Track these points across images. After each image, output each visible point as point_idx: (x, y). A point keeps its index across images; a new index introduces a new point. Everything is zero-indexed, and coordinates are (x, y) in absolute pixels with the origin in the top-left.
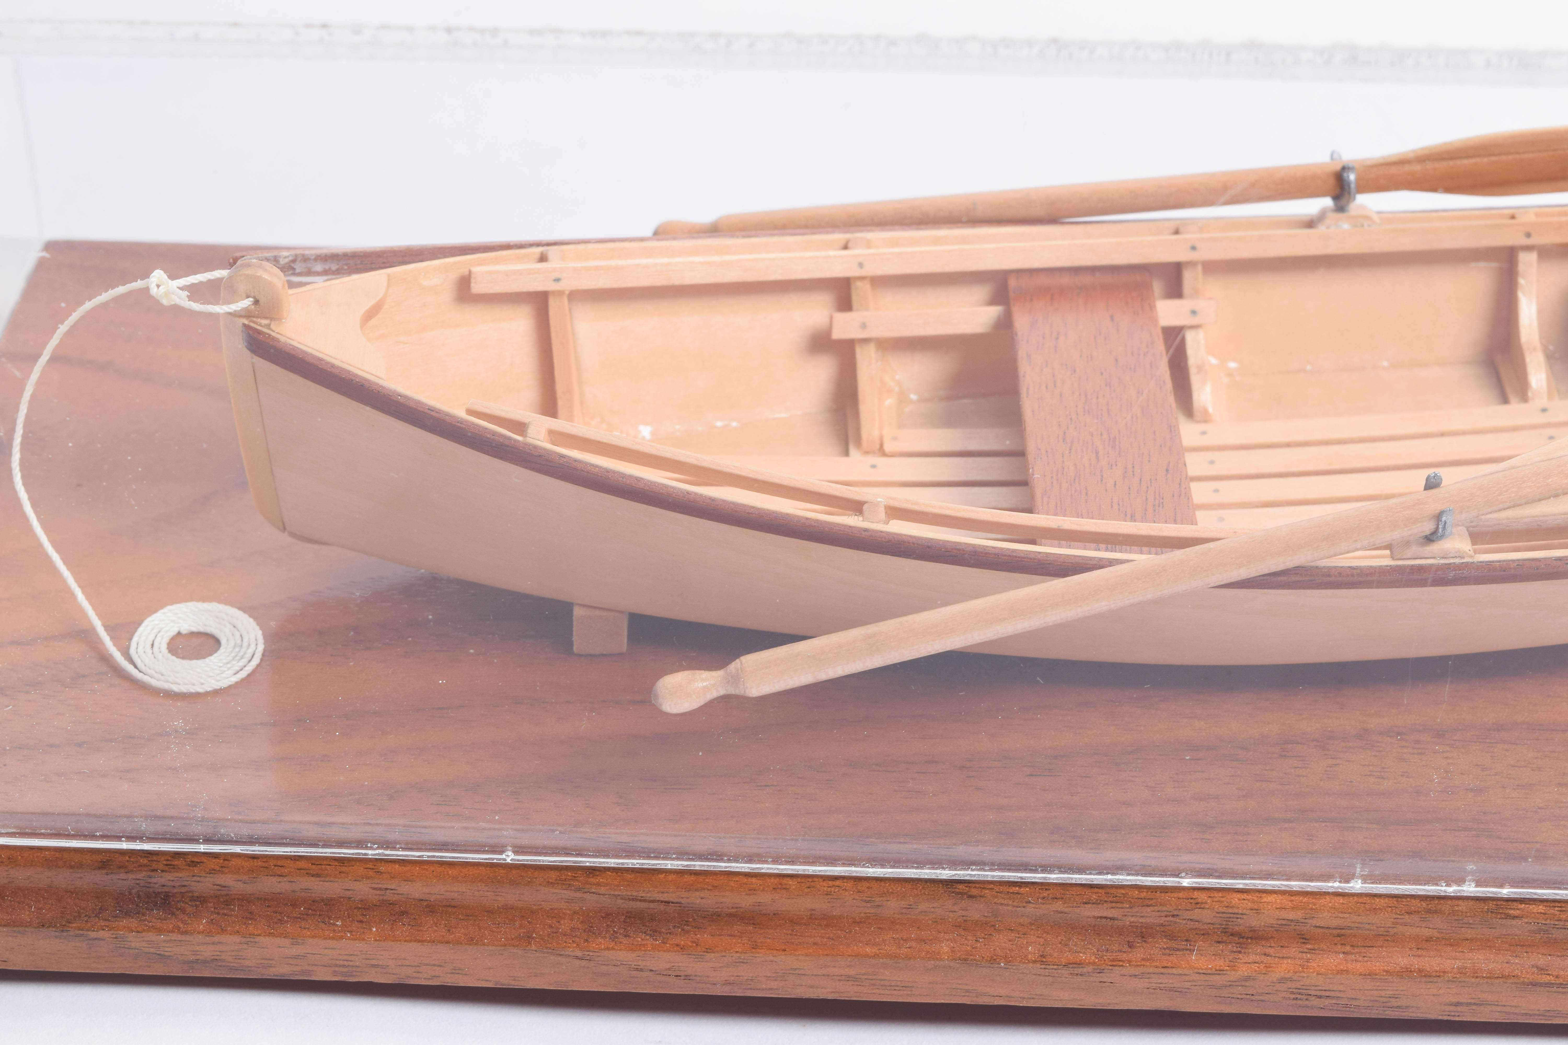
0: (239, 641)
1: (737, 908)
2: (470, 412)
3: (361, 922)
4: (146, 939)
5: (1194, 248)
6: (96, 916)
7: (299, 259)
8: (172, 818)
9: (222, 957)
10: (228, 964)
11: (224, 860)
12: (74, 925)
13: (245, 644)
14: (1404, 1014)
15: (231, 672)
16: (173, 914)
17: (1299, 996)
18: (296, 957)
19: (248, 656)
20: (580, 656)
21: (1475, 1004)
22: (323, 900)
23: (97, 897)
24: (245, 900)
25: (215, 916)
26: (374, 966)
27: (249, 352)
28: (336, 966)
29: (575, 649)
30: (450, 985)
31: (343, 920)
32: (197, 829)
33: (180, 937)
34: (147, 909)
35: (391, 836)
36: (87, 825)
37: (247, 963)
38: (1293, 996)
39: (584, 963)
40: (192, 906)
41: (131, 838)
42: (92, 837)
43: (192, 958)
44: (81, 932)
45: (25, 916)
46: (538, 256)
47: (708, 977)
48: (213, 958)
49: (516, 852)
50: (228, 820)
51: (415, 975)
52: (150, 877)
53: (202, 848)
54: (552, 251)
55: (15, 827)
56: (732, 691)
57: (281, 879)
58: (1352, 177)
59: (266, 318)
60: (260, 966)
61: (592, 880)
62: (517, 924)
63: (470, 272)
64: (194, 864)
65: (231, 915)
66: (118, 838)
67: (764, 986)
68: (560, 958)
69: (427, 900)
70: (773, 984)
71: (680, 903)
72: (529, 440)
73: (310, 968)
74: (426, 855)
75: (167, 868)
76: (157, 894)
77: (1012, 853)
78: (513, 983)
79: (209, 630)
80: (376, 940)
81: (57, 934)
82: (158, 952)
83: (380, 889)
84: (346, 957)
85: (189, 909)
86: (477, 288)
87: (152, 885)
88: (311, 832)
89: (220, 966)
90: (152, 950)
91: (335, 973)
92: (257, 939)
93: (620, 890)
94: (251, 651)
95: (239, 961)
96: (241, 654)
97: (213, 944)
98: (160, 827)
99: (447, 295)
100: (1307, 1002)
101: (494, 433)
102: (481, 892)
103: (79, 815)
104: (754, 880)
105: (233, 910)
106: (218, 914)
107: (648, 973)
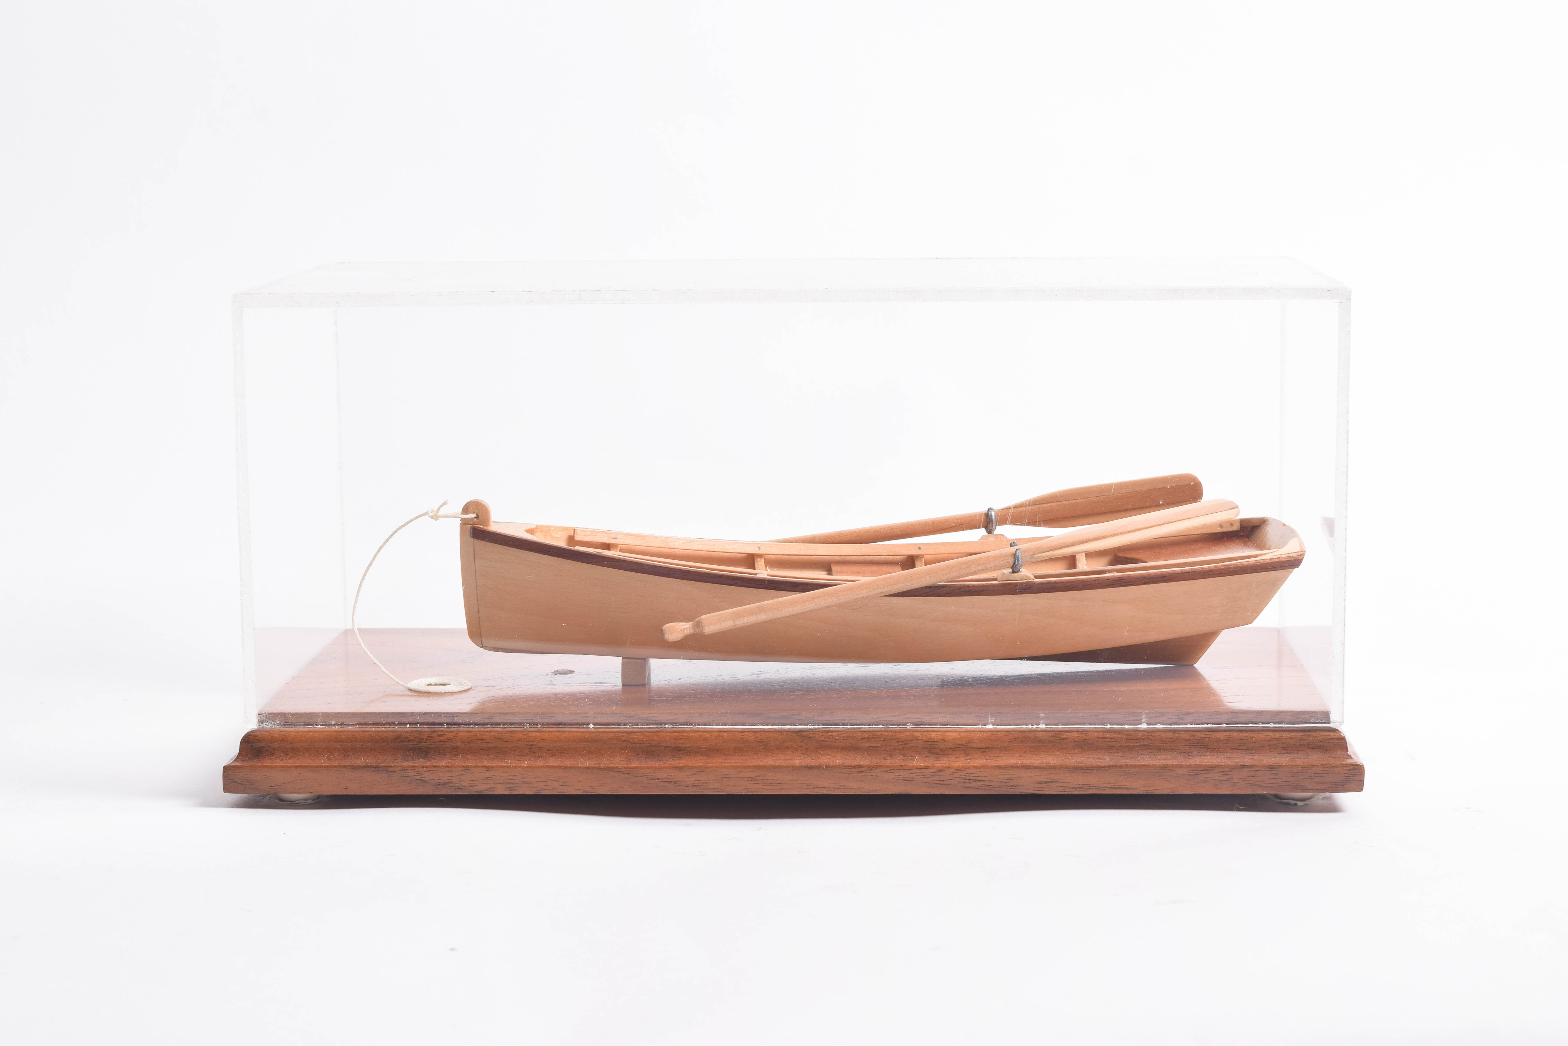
1: (699, 747)
4: (416, 771)
5: (920, 549)
6: (393, 761)
9: (453, 781)
10: (455, 785)
11: (456, 733)
12: (382, 765)
13: (463, 683)
14: (1017, 790)
17: (966, 781)
18: (487, 779)
19: (464, 686)
21: (1049, 782)
22: (502, 751)
23: (394, 754)
24: (464, 753)
26: (525, 782)
27: (472, 538)
28: (507, 783)
30: (561, 793)
32: (443, 719)
34: (417, 759)
36: (391, 719)
37: (464, 784)
38: (963, 781)
39: (626, 776)
40: (439, 756)
43: (438, 781)
44: (386, 768)
47: (685, 781)
48: (448, 781)
49: (593, 725)
51: (545, 787)
52: (420, 743)
56: (697, 630)
57: (482, 742)
58: (993, 513)
59: (481, 525)
60: (470, 785)
61: (630, 737)
62: (594, 760)
64: (441, 736)
67: (712, 787)
69: (551, 750)
71: (672, 747)
73: (494, 786)
75: (428, 738)
76: (423, 750)
77: (827, 717)
78: (592, 791)
79: (444, 682)
80: (527, 767)
82: (422, 779)
84: (511, 778)
85: (438, 758)
87: (421, 747)
88: (498, 719)
89: (451, 786)
90: (419, 778)
91: (507, 789)
93: (644, 741)
95: (461, 782)
96: (461, 685)
98: (426, 718)
100: (970, 785)
101: (586, 552)
102: (578, 745)
105: (459, 757)
107: (657, 781)
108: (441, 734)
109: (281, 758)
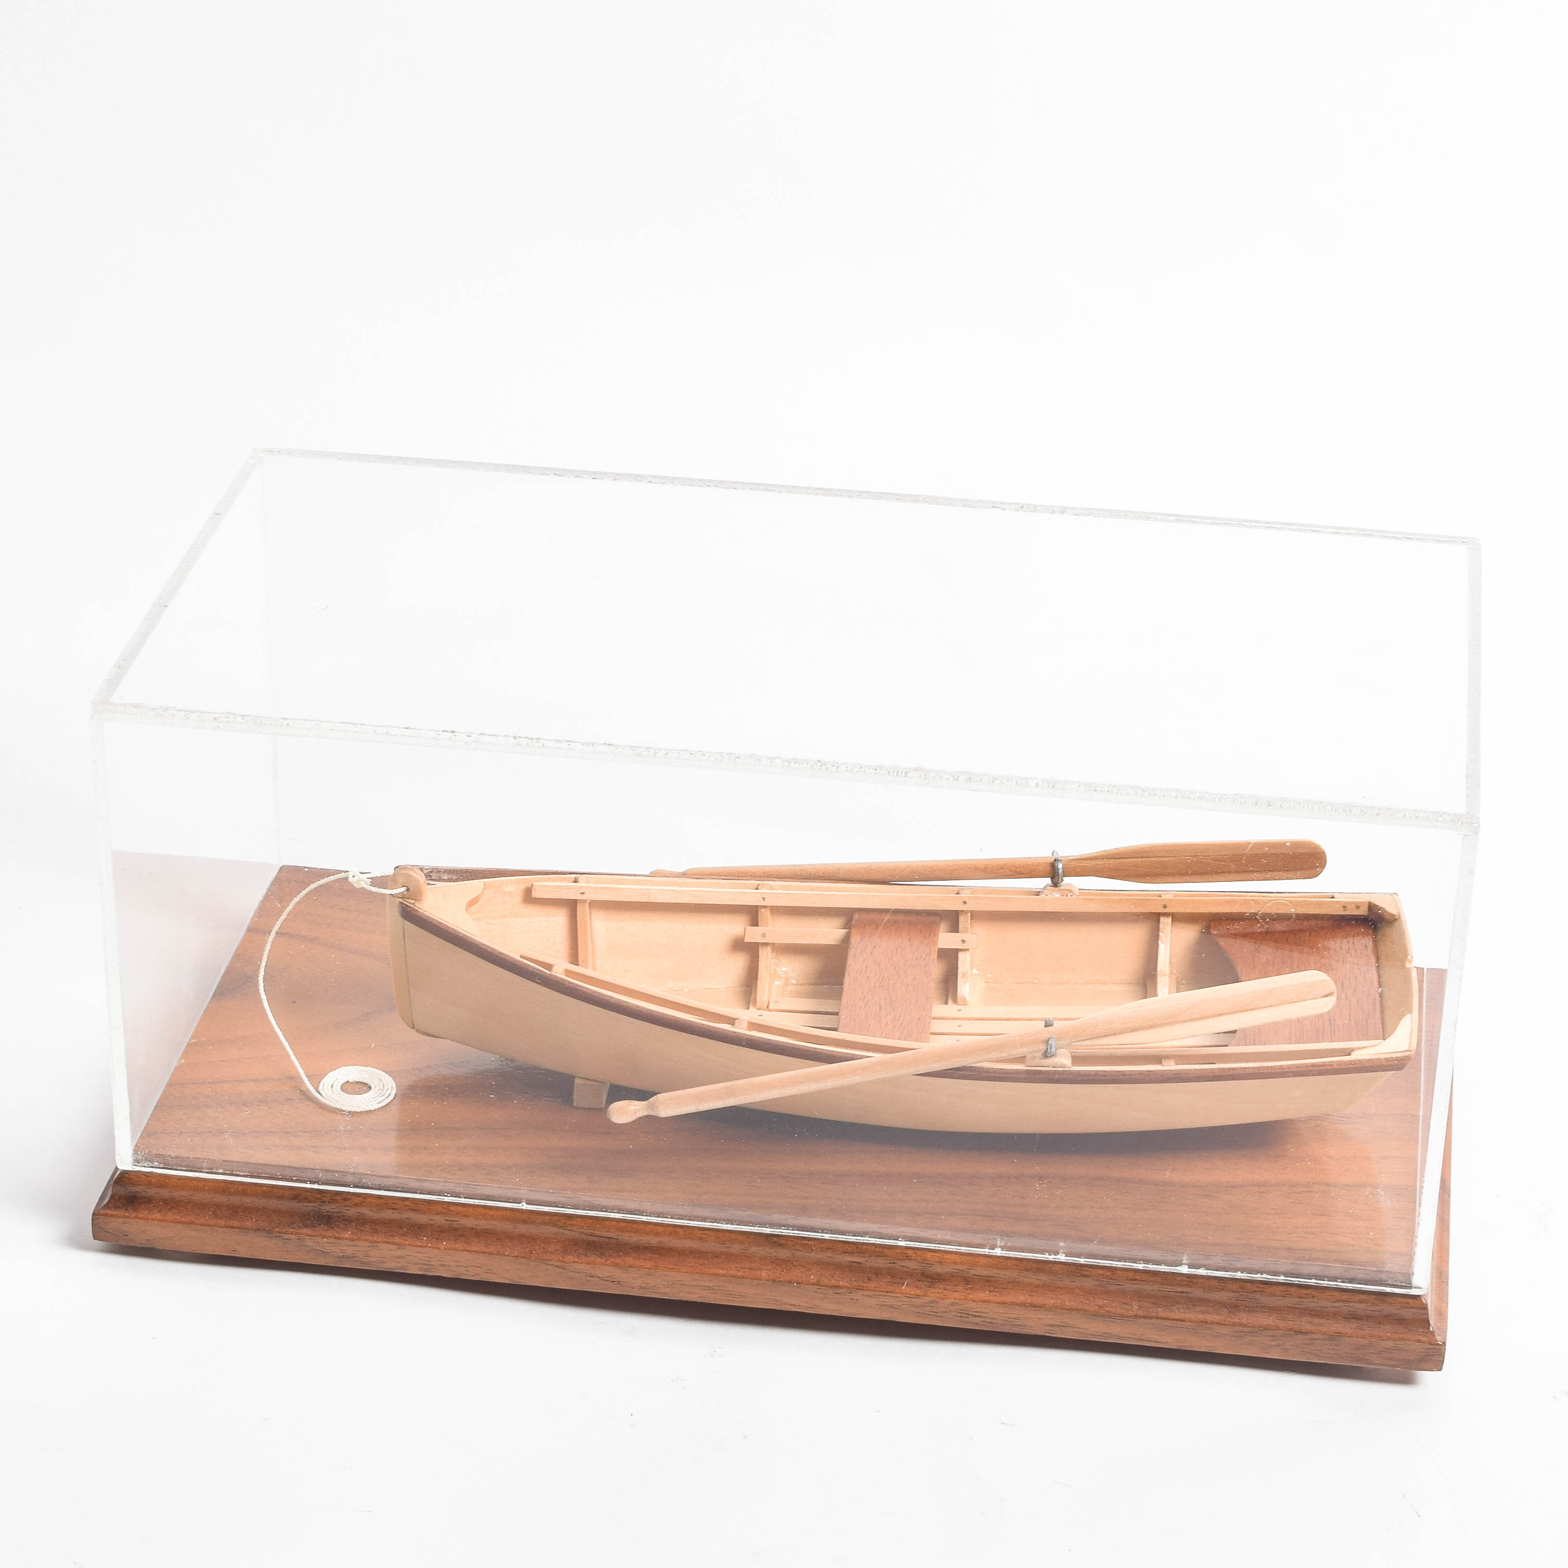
0: (382, 1088)
1: (649, 1244)
2: (521, 957)
3: (437, 1239)
4: (315, 1241)
5: (965, 903)
6: (289, 1226)
7: (435, 871)
8: (337, 1171)
9: (358, 1255)
10: (361, 1260)
11: (364, 1198)
12: (276, 1230)
13: (385, 1089)
14: (1023, 1330)
15: (375, 1102)
16: (332, 1228)
17: (963, 1315)
18: (399, 1257)
19: (387, 1095)
20: (577, 1108)
21: (1063, 1326)
22: (417, 1225)
23: (290, 1216)
24: (373, 1222)
25: (356, 1230)
26: (442, 1266)
27: (401, 918)
28: (422, 1264)
29: (575, 1104)
30: (484, 1280)
31: (427, 1238)
32: (350, 1179)
33: (335, 1241)
34: (318, 1224)
35: (458, 1190)
36: (288, 1173)
37: (371, 1259)
38: (959, 1315)
39: (561, 1270)
40: (344, 1224)
41: (312, 1182)
42: (292, 1181)
43: (341, 1254)
44: (279, 1234)
45: (249, 1224)
46: (573, 879)
47: (630, 1283)
48: (352, 1255)
49: (528, 1203)
50: (368, 1174)
52: (321, 1205)
53: (352, 1190)
54: (581, 877)
55: (248, 1172)
56: (652, 1114)
57: (394, 1211)
58: (1060, 866)
59: (412, 899)
60: (379, 1262)
61: (569, 1222)
62: (525, 1246)
63: (532, 885)
64: (346, 1199)
65: (365, 1231)
66: (305, 1182)
67: (662, 1291)
68: (547, 1266)
69: (475, 1229)
70: (667, 1290)
71: (617, 1239)
72: (553, 973)
74: (477, 1202)
75: (331, 1201)
76: (324, 1216)
77: (804, 1221)
79: (364, 1081)
80: (445, 1249)
81: (266, 1235)
82: (322, 1250)
83: (450, 1221)
84: (427, 1259)
85: (342, 1226)
86: (535, 894)
87: (322, 1211)
88: (413, 1184)
89: (356, 1261)
90: (318, 1249)
91: (420, 1269)
92: (378, 1245)
93: (584, 1229)
94: (388, 1093)
95: (368, 1259)
96: (382, 1094)
97: (354, 1246)
98: (329, 1176)
99: (518, 898)
100: (968, 1319)
101: (534, 968)
102: (506, 1226)
103: (285, 1166)
104: (660, 1228)
105: (366, 1228)
106: (358, 1229)
107: (597, 1279)
108: (346, 1198)
109: (159, 1208)
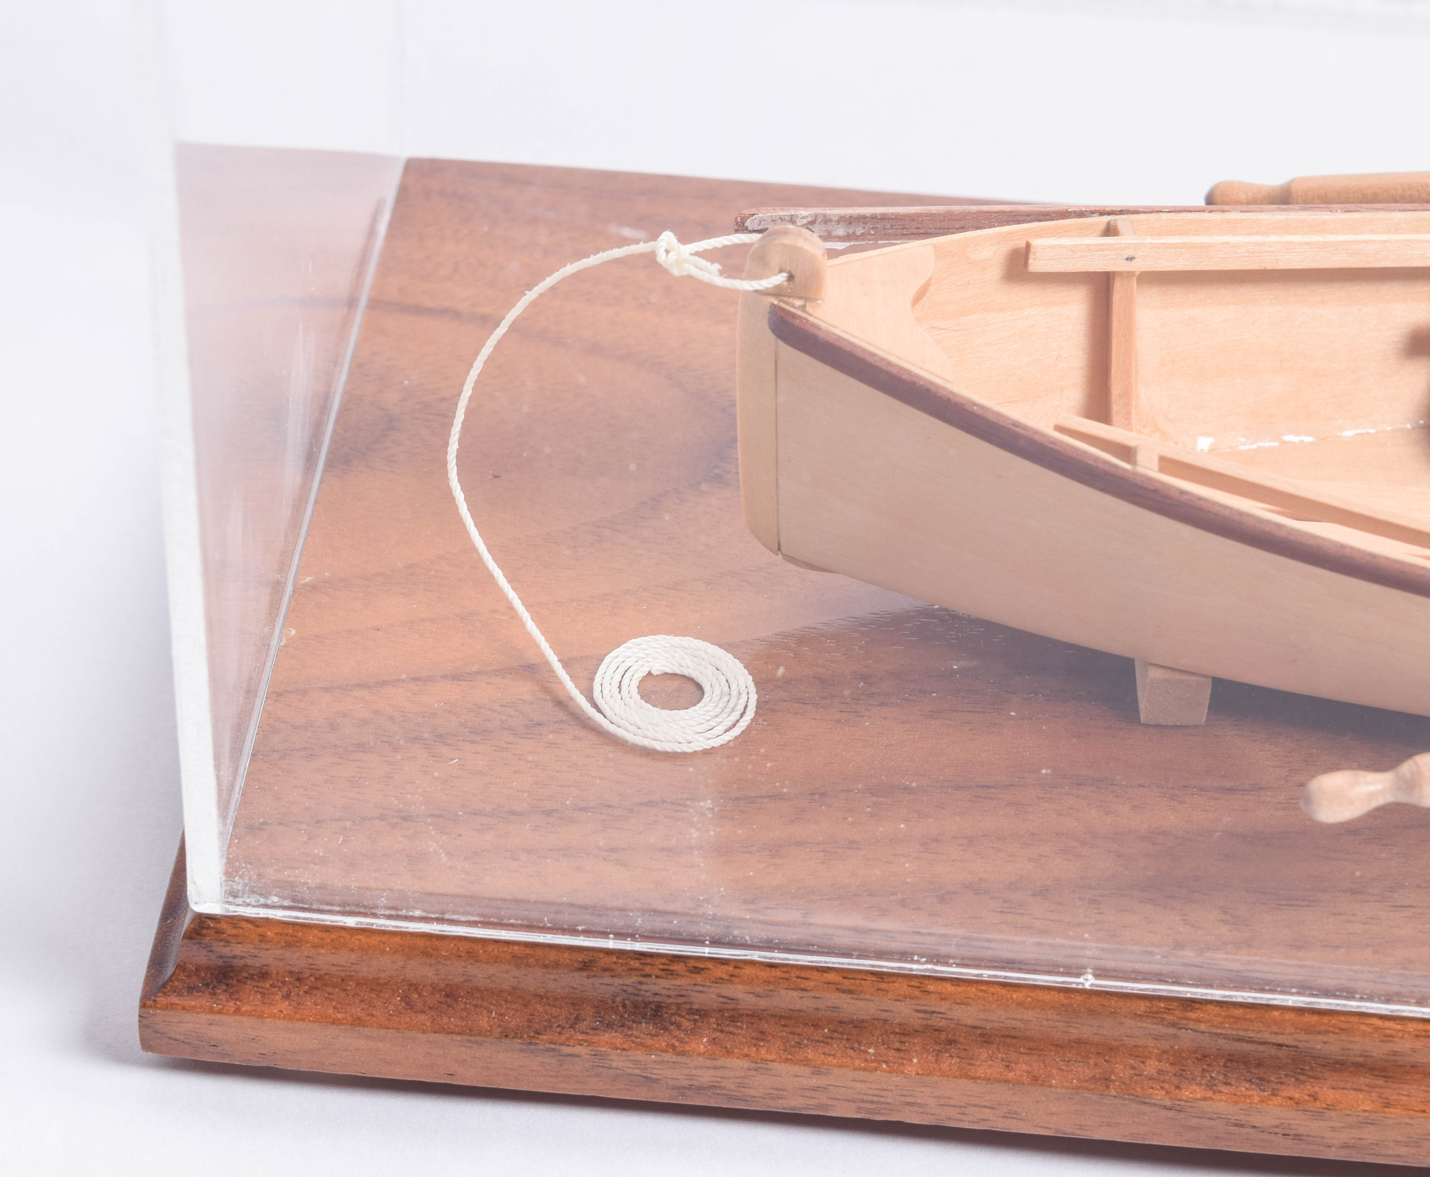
0: (726, 688)
1: (1366, 1056)
2: (1059, 428)
3: (898, 1050)
4: (631, 1058)
6: (571, 1027)
7: (819, 220)
8: (675, 913)
9: (723, 1084)
10: (728, 1093)
11: (735, 967)
12: (545, 1037)
13: (734, 693)
15: (721, 728)
16: (666, 1029)
18: (814, 1089)
19: (740, 708)
20: (1147, 726)
22: (852, 1021)
23: (573, 1004)
24: (756, 1016)
25: (718, 1034)
26: (909, 1104)
27: (773, 336)
28: (863, 1101)
29: (1142, 719)
30: (998, 1130)
31: (876, 1048)
32: (705, 929)
33: (675, 1058)
34: (634, 1021)
35: (944, 950)
36: (567, 918)
37: (752, 1092)
39: (1171, 1114)
40: (689, 1020)
41: (620, 935)
42: (573, 931)
43: (685, 1083)
44: (553, 1046)
45: (484, 1022)
46: (1103, 227)
47: (1323, 1138)
48: (711, 1084)
49: (1097, 976)
50: (746, 919)
51: (959, 1117)
52: (641, 983)
53: (706, 951)
54: (1121, 221)
55: (478, 915)
56: (1403, 798)
57: (804, 994)
59: (800, 298)
60: (768, 1097)
61: (1192, 1015)
62: (1091, 1061)
63: (1028, 246)
64: (697, 970)
65: (739, 1034)
66: (604, 935)
67: (1390, 1152)
68: (1143, 1107)
69: (981, 1028)
70: (1403, 1151)
71: (1297, 1047)
72: (1140, 469)
73: (829, 1102)
74: (986, 974)
75: (663, 974)
76: (647, 1004)
78: (1079, 1132)
79: (686, 672)
80: (918, 1074)
81: (523, 1047)
82: (644, 1074)
83: (926, 1012)
84: (877, 1092)
85: (686, 1024)
86: (1036, 265)
87: (642, 993)
88: (845, 940)
89: (718, 1094)
90: (637, 1072)
91: (859, 1110)
92: (771, 1065)
93: (1224, 1028)
94: (742, 702)
95: (743, 1090)
96: (731, 705)
97: (715, 1068)
98: (659, 924)
99: (995, 272)
101: (1097, 459)
102: (1051, 1022)
103: (561, 904)
104: (1390, 1024)
105: (741, 1028)
106: (722, 1031)
107: (1251, 1131)
108: (696, 968)
109: (285, 989)
